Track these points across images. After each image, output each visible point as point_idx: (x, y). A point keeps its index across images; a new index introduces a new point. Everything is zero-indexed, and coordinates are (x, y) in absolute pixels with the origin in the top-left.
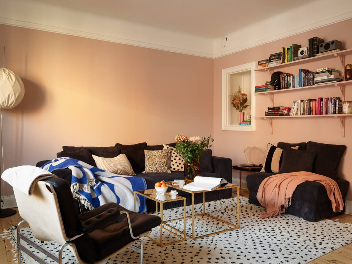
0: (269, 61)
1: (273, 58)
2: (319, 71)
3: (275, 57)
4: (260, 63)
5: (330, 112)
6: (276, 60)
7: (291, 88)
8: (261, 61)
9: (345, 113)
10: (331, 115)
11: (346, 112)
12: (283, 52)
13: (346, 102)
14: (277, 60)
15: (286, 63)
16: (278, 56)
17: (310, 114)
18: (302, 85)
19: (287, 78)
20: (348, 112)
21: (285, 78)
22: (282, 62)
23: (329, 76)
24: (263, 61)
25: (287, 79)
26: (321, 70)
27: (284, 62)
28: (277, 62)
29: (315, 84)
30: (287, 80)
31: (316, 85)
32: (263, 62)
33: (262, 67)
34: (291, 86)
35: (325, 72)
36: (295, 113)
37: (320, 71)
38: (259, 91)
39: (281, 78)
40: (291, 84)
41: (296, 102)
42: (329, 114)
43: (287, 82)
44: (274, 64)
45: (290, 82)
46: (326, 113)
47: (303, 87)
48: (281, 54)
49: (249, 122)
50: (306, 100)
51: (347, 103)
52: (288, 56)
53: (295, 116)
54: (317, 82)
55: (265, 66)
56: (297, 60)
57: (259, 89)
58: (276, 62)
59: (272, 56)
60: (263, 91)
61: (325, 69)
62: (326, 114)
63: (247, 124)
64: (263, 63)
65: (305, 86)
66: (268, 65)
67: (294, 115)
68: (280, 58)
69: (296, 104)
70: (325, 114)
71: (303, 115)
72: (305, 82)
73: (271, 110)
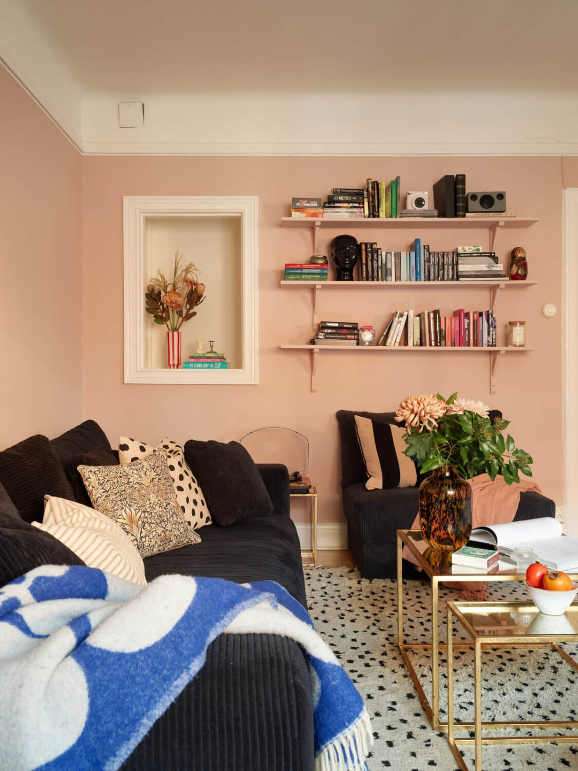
0: (331, 202)
1: (341, 198)
2: (465, 251)
3: (347, 198)
4: (298, 204)
5: (485, 342)
6: (351, 205)
7: (392, 281)
8: (304, 199)
9: (516, 346)
10: (485, 348)
11: (518, 344)
12: (370, 189)
13: (518, 323)
14: (352, 207)
15: (383, 217)
16: (355, 197)
17: (441, 345)
18: (422, 277)
19: (381, 255)
20: (521, 344)
21: (376, 255)
22: (367, 213)
23: (493, 266)
24: (309, 200)
25: (380, 257)
26: (469, 249)
27: (374, 213)
28: (352, 212)
29: (461, 279)
30: (380, 260)
31: (463, 281)
32: (309, 202)
33: (306, 216)
34: (391, 275)
35: (481, 255)
36: (398, 340)
37: (468, 251)
38: (299, 277)
39: (364, 253)
40: (391, 270)
41: (401, 316)
42: (482, 346)
43: (380, 264)
44: (342, 214)
45: (389, 265)
46: (476, 344)
47: (423, 283)
48: (365, 193)
49: (219, 360)
50: (429, 314)
51: (520, 324)
52: (386, 202)
53: (397, 347)
54: (466, 274)
55: (315, 215)
56: (408, 217)
57: (299, 271)
58: (351, 210)
59: (337, 192)
60: (313, 279)
61: (478, 250)
62: (477, 346)
63: (212, 365)
64: (308, 205)
65: (429, 280)
66: (324, 214)
67: (397, 344)
68: (363, 203)
69: (403, 320)
70: (474, 346)
71: (417, 345)
72: (429, 272)
73: (329, 331)
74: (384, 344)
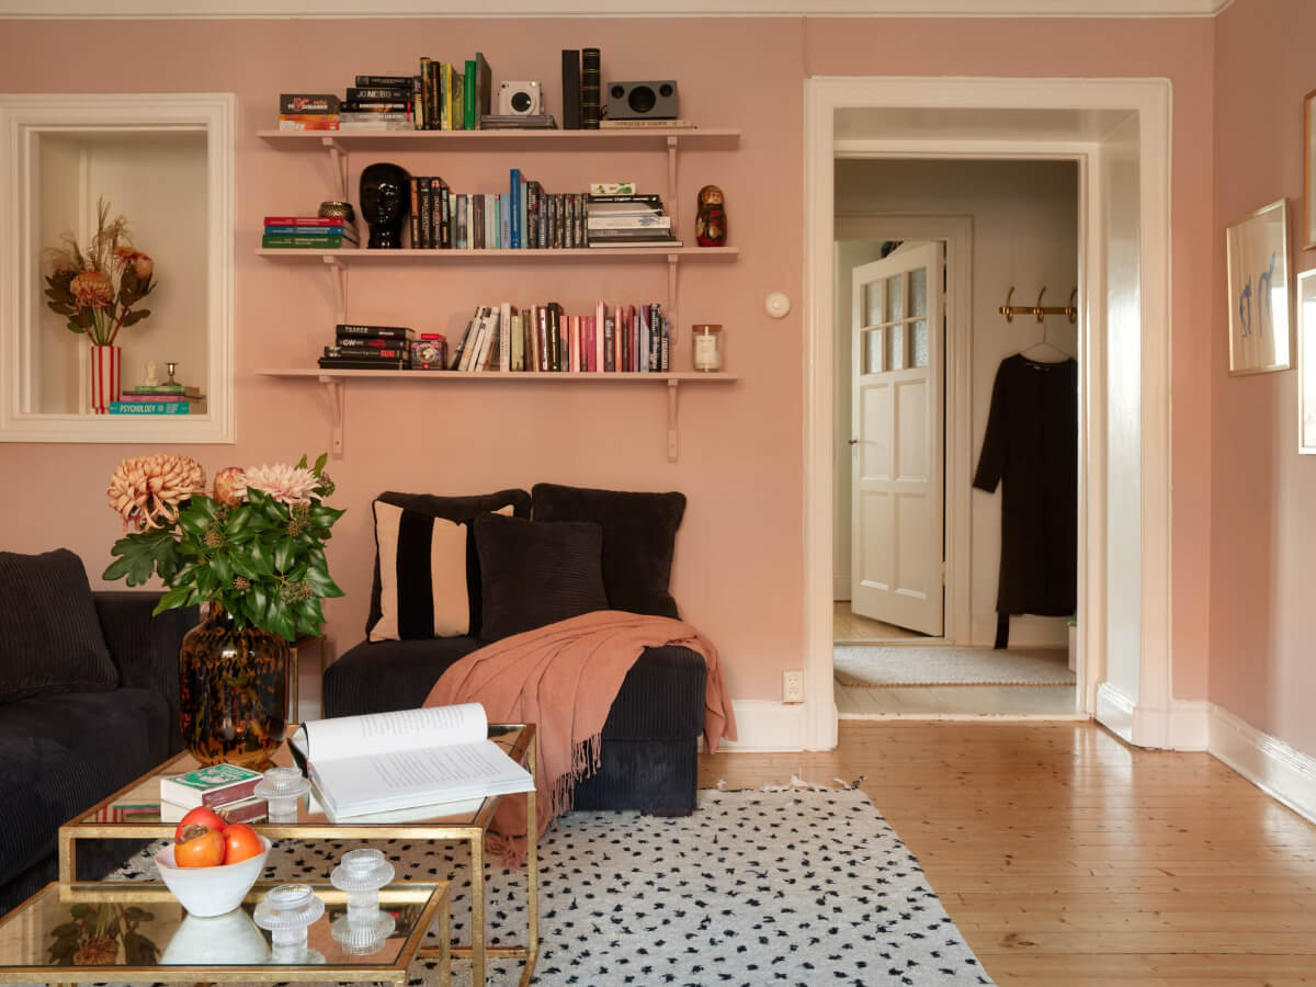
0: (353, 103)
1: (372, 94)
2: (603, 192)
3: (382, 94)
4: (291, 106)
5: (645, 363)
6: (389, 106)
7: (467, 248)
8: (303, 97)
9: (703, 370)
10: (645, 375)
11: (707, 367)
12: (426, 78)
13: (707, 329)
14: (393, 110)
15: (447, 129)
16: (399, 93)
17: (559, 370)
18: (524, 241)
19: (448, 201)
20: (713, 367)
21: (437, 201)
22: (420, 121)
23: (653, 220)
24: (313, 99)
25: (444, 204)
26: (611, 189)
27: (432, 121)
28: (393, 120)
29: (592, 245)
30: (445, 209)
31: (597, 249)
32: (310, 103)
33: (306, 128)
34: (466, 238)
35: (632, 199)
36: (482, 360)
37: (608, 192)
38: (288, 241)
39: (414, 196)
40: (465, 228)
41: (488, 313)
42: (639, 370)
43: (445, 218)
44: (374, 124)
45: (461, 219)
46: (627, 367)
47: (524, 252)
48: (417, 85)
49: (175, 398)
50: (538, 309)
51: (710, 331)
52: (453, 99)
53: (480, 373)
54: (601, 235)
55: (324, 126)
56: (497, 128)
57: (290, 230)
58: (389, 116)
59: (366, 83)
60: (315, 246)
61: (629, 189)
62: (628, 370)
63: (161, 408)
64: (310, 107)
65: (537, 246)
66: (341, 125)
67: (480, 367)
68: (413, 104)
69: (490, 322)
70: (623, 370)
71: (518, 369)
72: (537, 231)
73: (352, 343)
74: (455, 367)
